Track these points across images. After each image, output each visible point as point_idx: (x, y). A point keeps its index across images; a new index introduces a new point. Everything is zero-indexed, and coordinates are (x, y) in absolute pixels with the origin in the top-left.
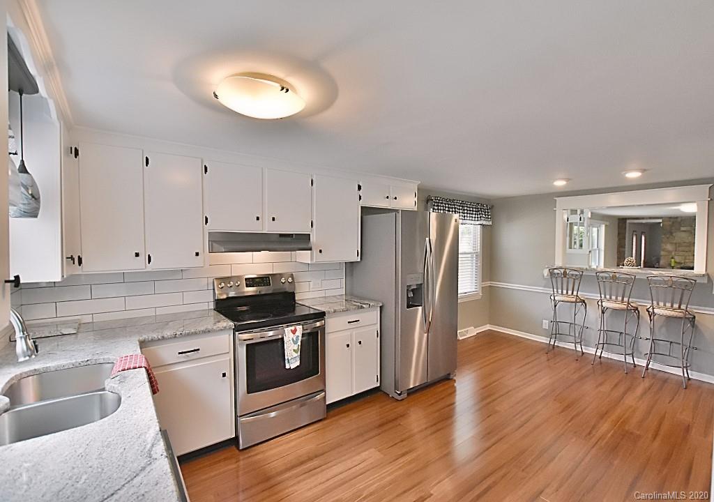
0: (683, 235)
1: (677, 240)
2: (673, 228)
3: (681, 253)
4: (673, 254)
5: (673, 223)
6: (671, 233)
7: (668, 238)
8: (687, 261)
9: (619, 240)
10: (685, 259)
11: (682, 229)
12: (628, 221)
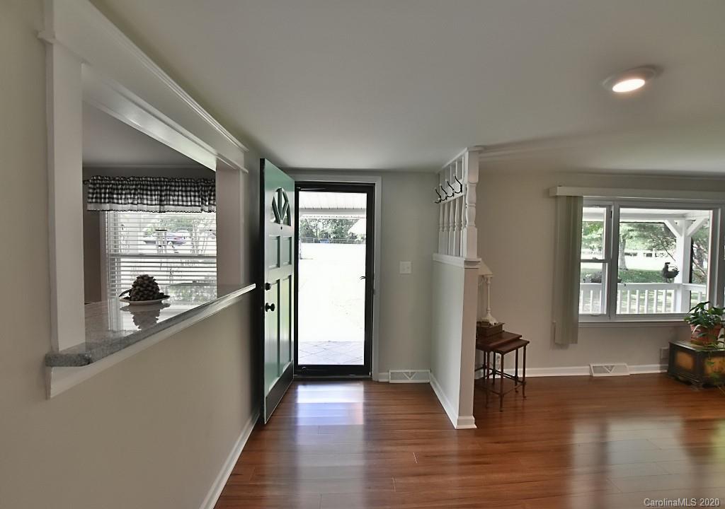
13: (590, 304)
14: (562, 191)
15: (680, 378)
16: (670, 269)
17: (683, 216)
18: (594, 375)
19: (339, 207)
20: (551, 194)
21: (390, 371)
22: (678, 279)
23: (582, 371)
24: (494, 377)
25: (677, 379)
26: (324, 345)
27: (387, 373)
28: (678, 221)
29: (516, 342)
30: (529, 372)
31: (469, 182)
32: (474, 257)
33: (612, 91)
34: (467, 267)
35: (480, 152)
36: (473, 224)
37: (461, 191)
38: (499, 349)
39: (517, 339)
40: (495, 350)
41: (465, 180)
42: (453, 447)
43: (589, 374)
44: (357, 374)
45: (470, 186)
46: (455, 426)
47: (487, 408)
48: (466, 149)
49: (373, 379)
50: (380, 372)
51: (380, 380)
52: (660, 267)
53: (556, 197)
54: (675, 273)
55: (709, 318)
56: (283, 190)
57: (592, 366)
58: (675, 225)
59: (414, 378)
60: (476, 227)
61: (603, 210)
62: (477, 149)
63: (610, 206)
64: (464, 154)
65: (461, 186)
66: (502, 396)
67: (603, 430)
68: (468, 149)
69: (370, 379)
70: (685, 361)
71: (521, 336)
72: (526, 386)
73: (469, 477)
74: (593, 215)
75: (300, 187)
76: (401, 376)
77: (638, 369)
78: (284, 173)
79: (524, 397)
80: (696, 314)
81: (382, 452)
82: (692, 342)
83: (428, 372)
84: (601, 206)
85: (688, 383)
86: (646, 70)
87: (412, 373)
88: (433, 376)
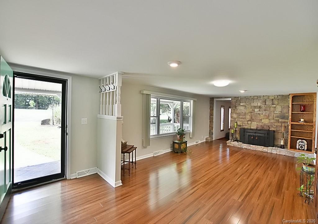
0: (242, 108)
1: (238, 111)
2: (237, 104)
3: (241, 120)
4: (237, 120)
5: (237, 100)
6: (236, 107)
7: (234, 110)
8: (244, 124)
9: (210, 110)
10: (243, 123)
11: (241, 104)
12: (215, 99)
13: (153, 132)
14: (145, 92)
15: (176, 152)
16: (170, 119)
17: (172, 102)
18: (155, 156)
19: (35, 88)
20: (142, 93)
21: (77, 172)
22: (172, 122)
23: (151, 155)
24: (124, 163)
25: (175, 152)
26: (25, 169)
27: (75, 174)
28: (171, 104)
29: (133, 148)
30: (137, 159)
31: (118, 85)
32: (120, 116)
33: (170, 66)
34: (118, 120)
35: (122, 74)
36: (119, 102)
37: (114, 89)
38: (128, 152)
39: (133, 147)
40: (126, 152)
41: (116, 84)
42: (113, 196)
43: (153, 156)
44: (56, 179)
45: (118, 87)
46: (114, 186)
47: (124, 176)
48: (117, 72)
49: (67, 179)
50: (71, 174)
51: (72, 178)
52: (167, 119)
53: (143, 94)
54: (171, 120)
55: (181, 133)
56: (8, 75)
57: (154, 152)
58: (170, 105)
59: (90, 173)
60: (121, 104)
61: (156, 99)
62: (122, 73)
63: (158, 98)
64: (116, 74)
65: (114, 86)
66: (129, 170)
67: (157, 173)
68: (118, 72)
69: (66, 179)
70: (177, 146)
71: (134, 146)
72: (136, 164)
73: (123, 204)
74: (153, 101)
75: (17, 75)
76: (83, 173)
77: (166, 151)
78: (9, 66)
79: (136, 168)
80: (178, 132)
81: (84, 209)
82: (178, 140)
83: (96, 169)
84: (155, 98)
85: (177, 153)
86: (179, 63)
87: (89, 171)
88: (99, 169)
